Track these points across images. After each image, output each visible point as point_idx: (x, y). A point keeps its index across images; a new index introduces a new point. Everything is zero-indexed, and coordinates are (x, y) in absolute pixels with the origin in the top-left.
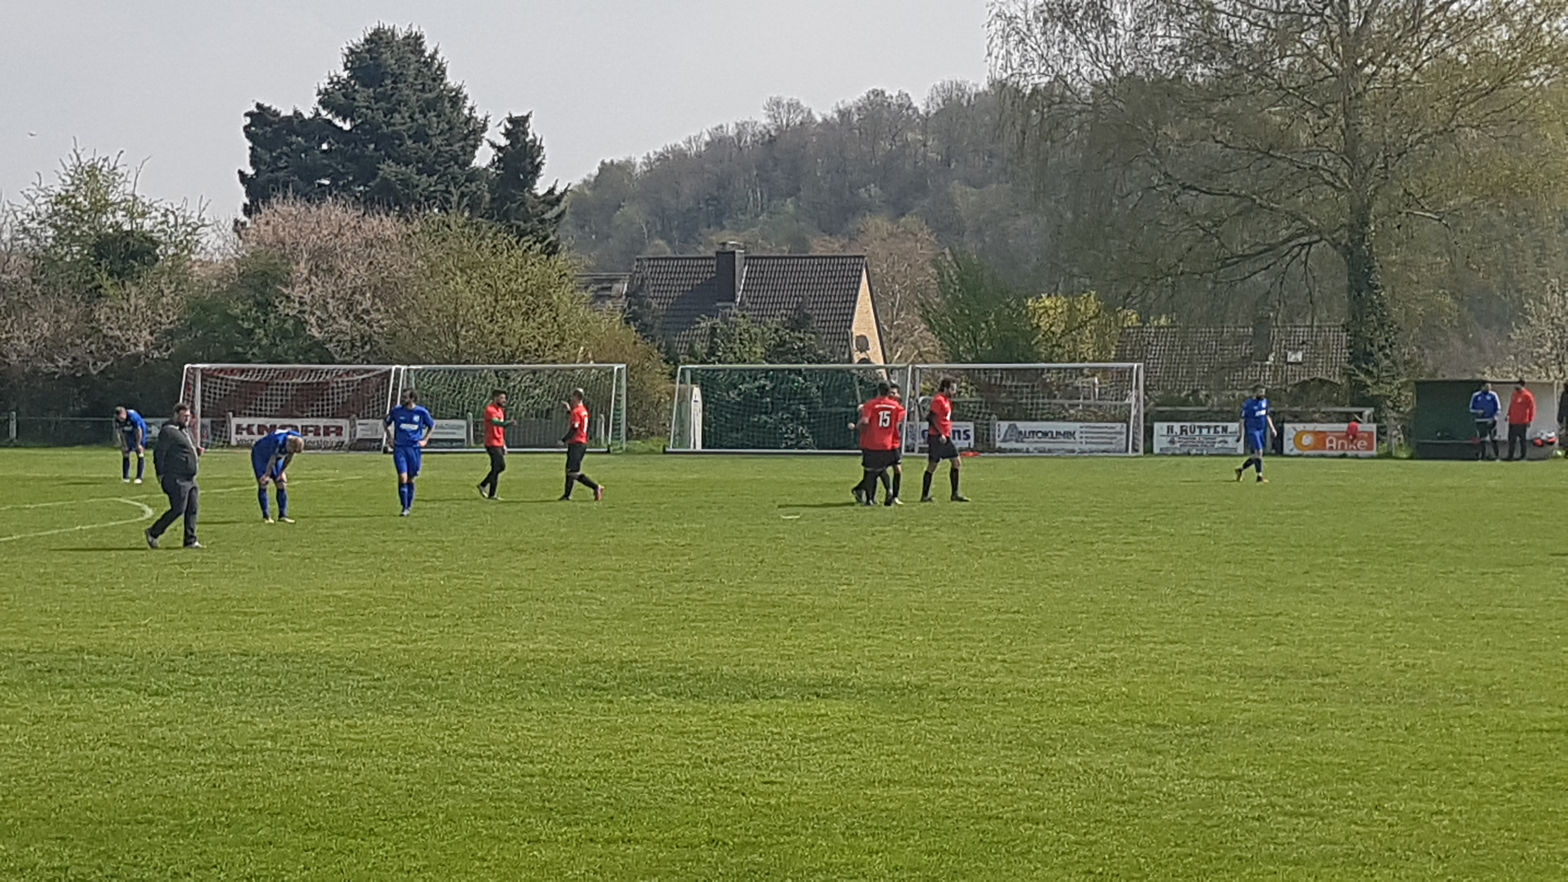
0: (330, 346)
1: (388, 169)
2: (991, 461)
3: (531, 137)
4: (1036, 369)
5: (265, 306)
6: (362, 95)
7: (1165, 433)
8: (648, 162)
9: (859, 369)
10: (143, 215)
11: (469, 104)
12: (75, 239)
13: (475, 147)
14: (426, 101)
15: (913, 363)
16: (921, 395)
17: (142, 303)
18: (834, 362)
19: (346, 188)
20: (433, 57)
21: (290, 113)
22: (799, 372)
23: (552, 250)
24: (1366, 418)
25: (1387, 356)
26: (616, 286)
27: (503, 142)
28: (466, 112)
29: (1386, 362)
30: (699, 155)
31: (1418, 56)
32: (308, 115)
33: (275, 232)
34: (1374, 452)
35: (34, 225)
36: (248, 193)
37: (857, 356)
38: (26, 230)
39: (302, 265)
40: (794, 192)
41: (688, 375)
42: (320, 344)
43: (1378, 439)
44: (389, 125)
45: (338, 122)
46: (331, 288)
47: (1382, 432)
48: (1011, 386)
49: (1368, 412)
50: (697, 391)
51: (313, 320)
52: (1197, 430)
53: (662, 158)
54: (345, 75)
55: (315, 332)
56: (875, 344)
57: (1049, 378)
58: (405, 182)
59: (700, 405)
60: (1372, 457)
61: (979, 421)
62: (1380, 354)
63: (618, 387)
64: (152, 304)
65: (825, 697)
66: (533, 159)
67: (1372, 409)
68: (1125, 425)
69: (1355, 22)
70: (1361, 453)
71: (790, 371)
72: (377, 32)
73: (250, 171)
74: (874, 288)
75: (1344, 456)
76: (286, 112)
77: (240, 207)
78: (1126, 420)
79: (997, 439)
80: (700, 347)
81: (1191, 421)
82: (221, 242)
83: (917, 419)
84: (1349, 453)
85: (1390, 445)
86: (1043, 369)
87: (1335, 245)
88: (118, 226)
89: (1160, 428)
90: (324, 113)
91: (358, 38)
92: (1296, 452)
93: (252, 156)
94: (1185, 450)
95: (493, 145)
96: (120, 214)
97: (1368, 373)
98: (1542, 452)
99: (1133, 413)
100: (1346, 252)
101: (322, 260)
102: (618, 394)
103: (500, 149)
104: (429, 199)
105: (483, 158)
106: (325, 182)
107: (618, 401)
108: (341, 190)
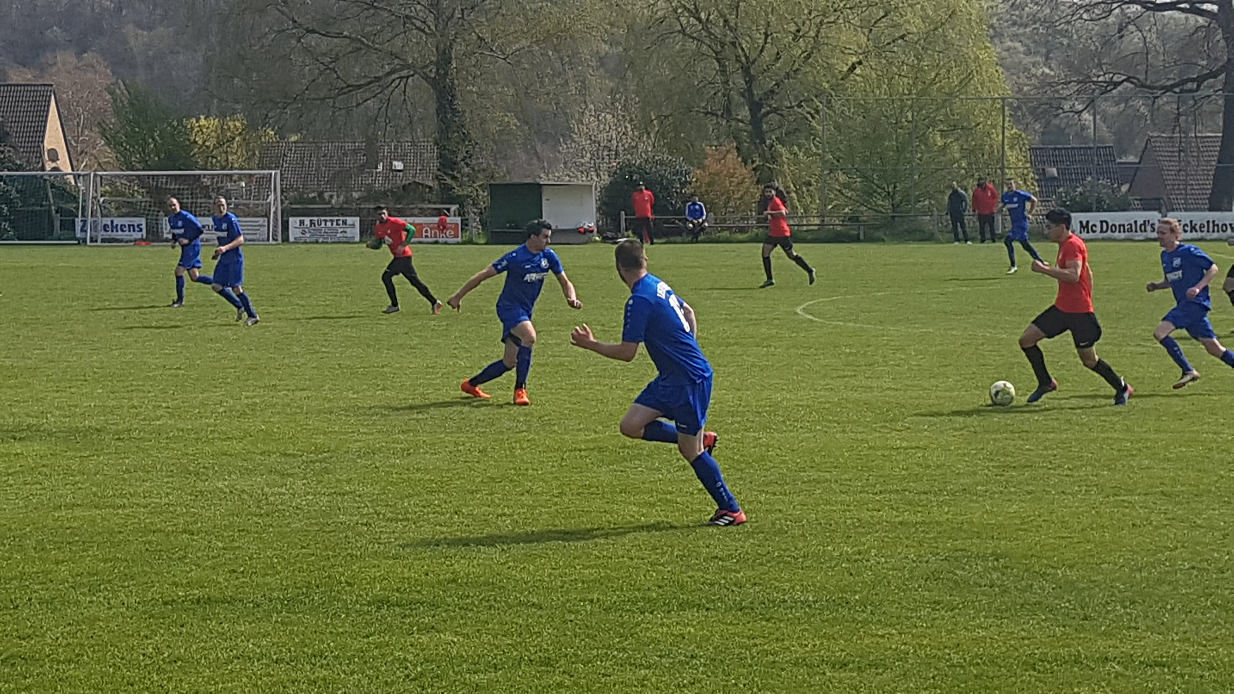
2: (160, 248)
4: (195, 175)
7: (298, 225)
9: (50, 176)
15: (95, 171)
16: (102, 196)
18: (29, 170)
24: (452, 213)
25: (467, 165)
29: (467, 170)
34: (459, 239)
37: (49, 166)
43: (462, 229)
47: (465, 223)
48: (174, 189)
49: (454, 208)
52: (323, 224)
56: (64, 156)
57: (206, 181)
60: (458, 243)
61: (149, 217)
62: (462, 163)
67: (458, 206)
68: (266, 219)
70: (449, 240)
74: (61, 111)
78: (267, 215)
79: (165, 231)
81: (318, 216)
83: (99, 215)
84: (440, 240)
85: (471, 233)
86: (200, 175)
87: (426, 78)
89: (294, 221)
94: (313, 239)
97: (454, 178)
98: (584, 238)
99: (273, 210)
100: (434, 83)
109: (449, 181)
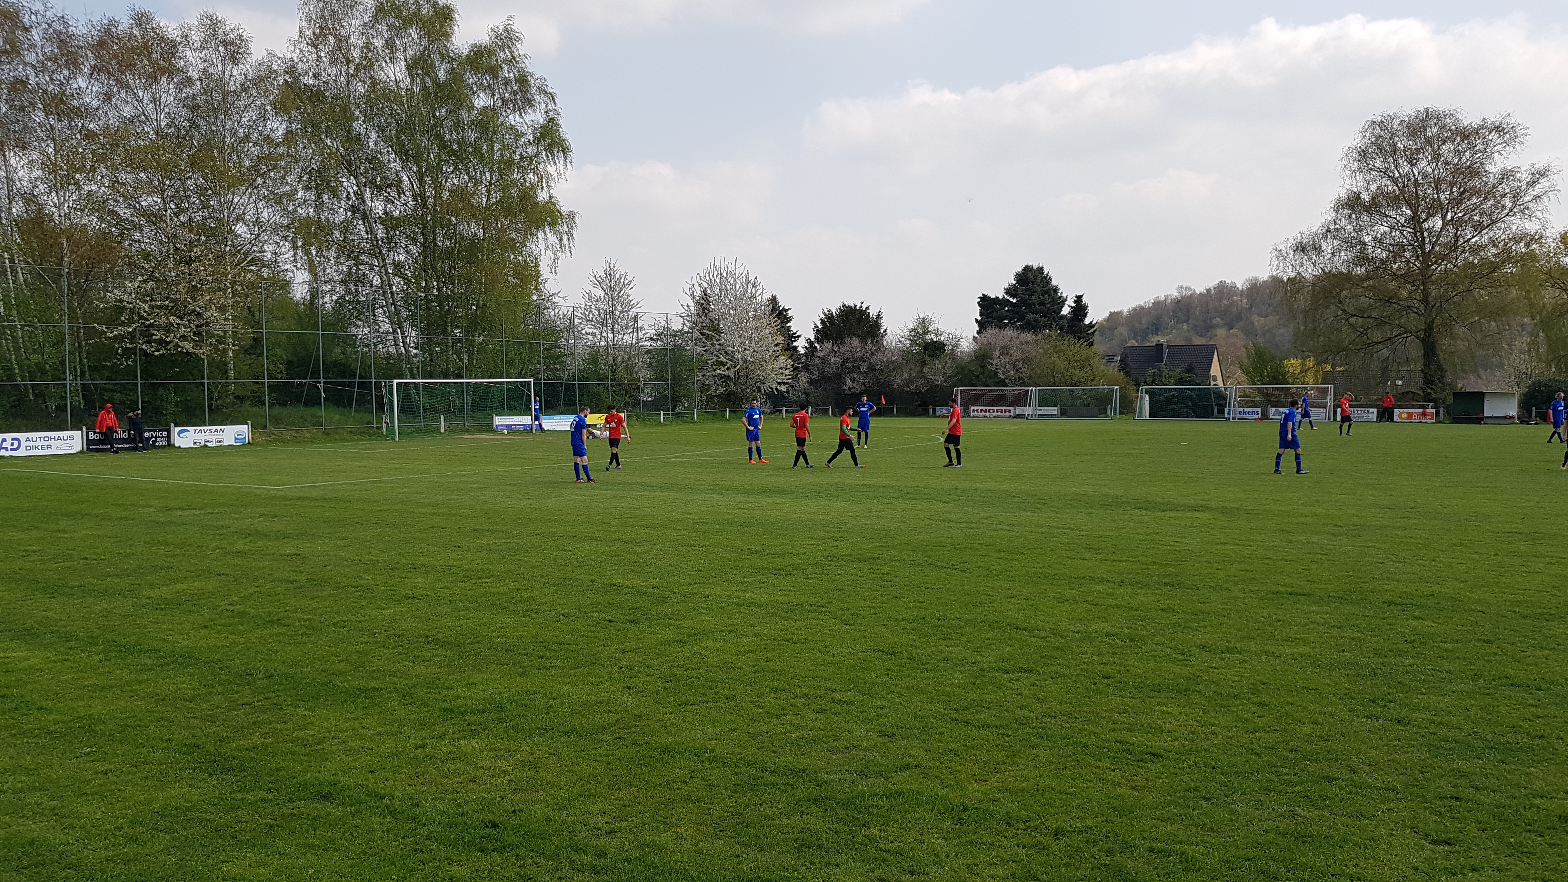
0: (1007, 381)
1: (1029, 316)
3: (1083, 302)
4: (1287, 388)
5: (984, 367)
6: (1020, 290)
8: (1129, 311)
9: (1213, 388)
10: (941, 335)
11: (1060, 291)
12: (917, 344)
13: (1062, 307)
14: (1044, 291)
15: (1236, 386)
16: (1239, 398)
17: (940, 366)
18: (1203, 385)
19: (1014, 323)
20: (1047, 275)
22: (1188, 389)
23: (1091, 344)
24: (1430, 407)
25: (1440, 382)
26: (1115, 358)
27: (1073, 305)
28: (1059, 294)
29: (1440, 385)
30: (1149, 307)
31: (1456, 261)
32: (1001, 297)
33: (988, 340)
34: (1434, 421)
35: (903, 339)
36: (979, 326)
37: (1213, 383)
38: (900, 341)
39: (997, 352)
40: (1187, 321)
41: (1144, 390)
42: (1003, 380)
43: (1436, 416)
44: (1030, 300)
45: (1011, 300)
46: (1007, 360)
47: (1437, 413)
48: (1276, 394)
49: (1431, 404)
50: (1147, 396)
51: (1001, 372)
53: (1135, 309)
54: (1014, 282)
55: (1003, 377)
56: (1220, 378)
57: (1293, 391)
58: (1036, 321)
59: (1148, 402)
60: (1434, 423)
61: (1263, 408)
62: (1438, 381)
63: (1116, 395)
64: (944, 367)
65: (1198, 511)
66: (1085, 310)
67: (1434, 404)
68: (1324, 410)
69: (1428, 248)
70: (1428, 421)
71: (1185, 389)
72: (1026, 267)
73: (979, 318)
74: (1220, 358)
75: (1421, 422)
76: (993, 296)
77: (976, 332)
78: (1325, 407)
80: (1149, 380)
82: (968, 344)
83: (1237, 406)
84: (1423, 421)
85: (1441, 418)
86: (1290, 388)
87: (1418, 338)
88: (932, 339)
90: (1006, 296)
91: (1019, 269)
92: (1399, 420)
93: (981, 312)
95: (1069, 306)
96: (933, 335)
97: (1432, 389)
98: (1510, 421)
99: (1329, 404)
100: (1423, 340)
101: (1005, 350)
102: (1116, 398)
103: (1072, 307)
104: (1044, 327)
105: (1065, 311)
106: (1006, 321)
107: (1116, 400)
108: (1012, 324)
109: (1429, 391)
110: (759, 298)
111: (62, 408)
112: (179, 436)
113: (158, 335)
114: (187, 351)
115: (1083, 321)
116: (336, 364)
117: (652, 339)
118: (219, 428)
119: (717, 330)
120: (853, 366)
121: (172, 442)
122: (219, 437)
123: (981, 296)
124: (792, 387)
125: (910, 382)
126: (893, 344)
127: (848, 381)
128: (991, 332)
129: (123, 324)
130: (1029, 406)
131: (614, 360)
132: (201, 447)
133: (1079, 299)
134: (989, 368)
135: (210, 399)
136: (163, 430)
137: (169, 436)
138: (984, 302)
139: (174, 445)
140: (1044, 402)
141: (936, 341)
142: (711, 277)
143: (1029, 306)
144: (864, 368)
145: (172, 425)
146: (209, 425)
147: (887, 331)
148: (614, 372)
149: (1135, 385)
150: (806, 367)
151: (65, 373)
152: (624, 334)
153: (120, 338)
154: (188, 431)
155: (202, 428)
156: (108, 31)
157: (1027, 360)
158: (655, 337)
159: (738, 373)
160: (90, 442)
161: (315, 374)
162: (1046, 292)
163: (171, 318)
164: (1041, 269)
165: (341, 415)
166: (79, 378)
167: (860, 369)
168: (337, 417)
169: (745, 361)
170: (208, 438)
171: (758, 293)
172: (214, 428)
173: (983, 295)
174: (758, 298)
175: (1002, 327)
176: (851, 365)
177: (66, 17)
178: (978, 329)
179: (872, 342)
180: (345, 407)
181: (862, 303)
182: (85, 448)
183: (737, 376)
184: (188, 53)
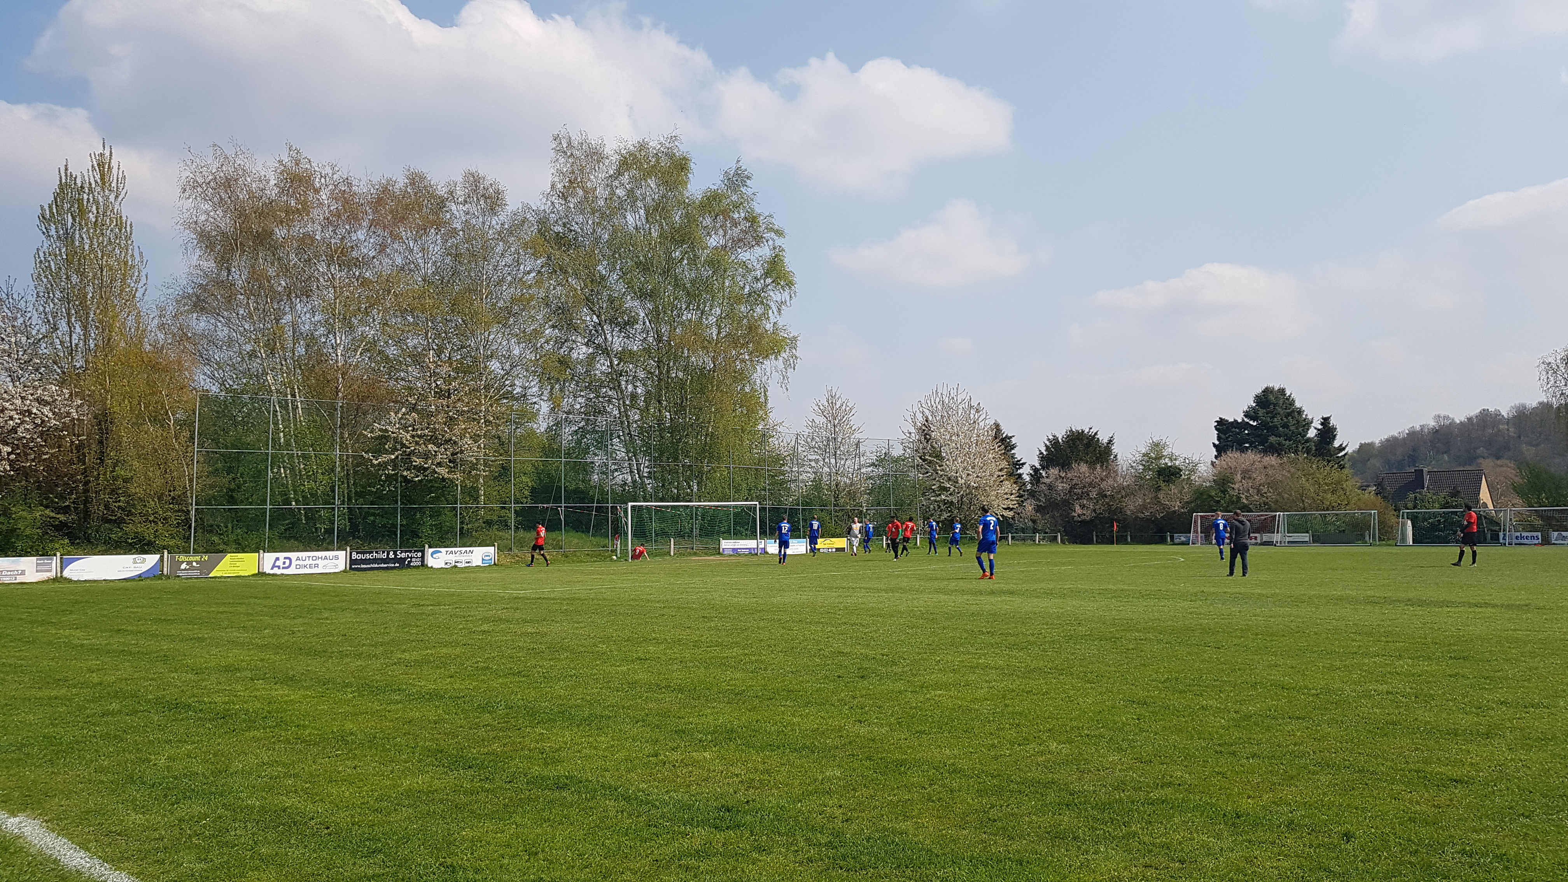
0: (1251, 506)
1: (1273, 439)
2: (1550, 548)
3: (1331, 424)
5: (1224, 492)
6: (1261, 412)
10: (1175, 460)
11: (1305, 413)
12: (1150, 469)
13: (1308, 430)
14: (1287, 413)
16: (1514, 521)
17: (1176, 491)
19: (1255, 447)
20: (1290, 396)
21: (1233, 420)
23: (1343, 467)
27: (1320, 427)
28: (1304, 416)
30: (1403, 438)
32: (1240, 421)
33: (1227, 464)
35: (1135, 464)
36: (1217, 451)
38: (1132, 467)
39: (1239, 475)
40: (1447, 452)
41: (1405, 515)
42: (1247, 506)
44: (1272, 422)
45: (1251, 422)
46: (1250, 484)
48: (1558, 517)
50: (1409, 522)
51: (1244, 496)
53: (1388, 440)
54: (1254, 405)
55: (1246, 502)
56: (1491, 505)
58: (1279, 444)
59: (1411, 528)
61: (1543, 532)
63: (1374, 520)
64: (1180, 493)
66: (1333, 433)
72: (1266, 388)
73: (1217, 443)
74: (1489, 483)
76: (1231, 420)
77: (1214, 456)
79: (1553, 539)
80: (1410, 504)
82: (1206, 469)
83: (1513, 531)
88: (1167, 464)
90: (1246, 420)
91: (1259, 391)
93: (1218, 437)
95: (1315, 428)
96: (1167, 459)
101: (1246, 474)
102: (1374, 524)
103: (1319, 430)
104: (1289, 450)
105: (1312, 433)
106: (1247, 445)
107: (1374, 528)
108: (1253, 447)
110: (982, 424)
111: (330, 532)
112: (432, 557)
113: (417, 461)
114: (443, 477)
115: (1332, 444)
116: (576, 491)
117: (873, 464)
118: (468, 549)
119: (939, 456)
120: (1082, 493)
121: (426, 563)
122: (468, 558)
123: (1218, 419)
124: (1019, 514)
125: (1144, 507)
126: (1124, 469)
127: (1077, 508)
128: (1233, 457)
129: (387, 452)
130: (1278, 532)
131: (837, 486)
132: (452, 567)
133: (1326, 421)
134: (1232, 493)
135: (462, 523)
136: (418, 551)
137: (423, 557)
138: (1221, 426)
139: (427, 565)
140: (1293, 528)
141: (1171, 467)
142: (933, 403)
143: (1273, 430)
144: (1093, 494)
145: (427, 546)
146: (460, 547)
147: (1118, 457)
148: (836, 498)
149: (1395, 510)
150: (1032, 494)
151: (334, 499)
152: (846, 459)
153: (383, 466)
154: (441, 552)
155: (453, 549)
156: (385, 190)
157: (1273, 485)
158: (876, 463)
159: (962, 498)
160: (353, 562)
161: (558, 500)
162: (1289, 414)
163: (429, 446)
164: (1282, 391)
165: (579, 539)
166: (346, 503)
167: (1088, 495)
168: (576, 541)
169: (968, 487)
170: (458, 559)
171: (980, 419)
172: (464, 549)
173: (1220, 418)
174: (980, 424)
175: (1243, 450)
176: (1080, 491)
177: (350, 178)
178: (1216, 454)
179: (1102, 466)
180: (583, 532)
181: (1091, 428)
182: (348, 568)
183: (960, 503)
184: (454, 207)
